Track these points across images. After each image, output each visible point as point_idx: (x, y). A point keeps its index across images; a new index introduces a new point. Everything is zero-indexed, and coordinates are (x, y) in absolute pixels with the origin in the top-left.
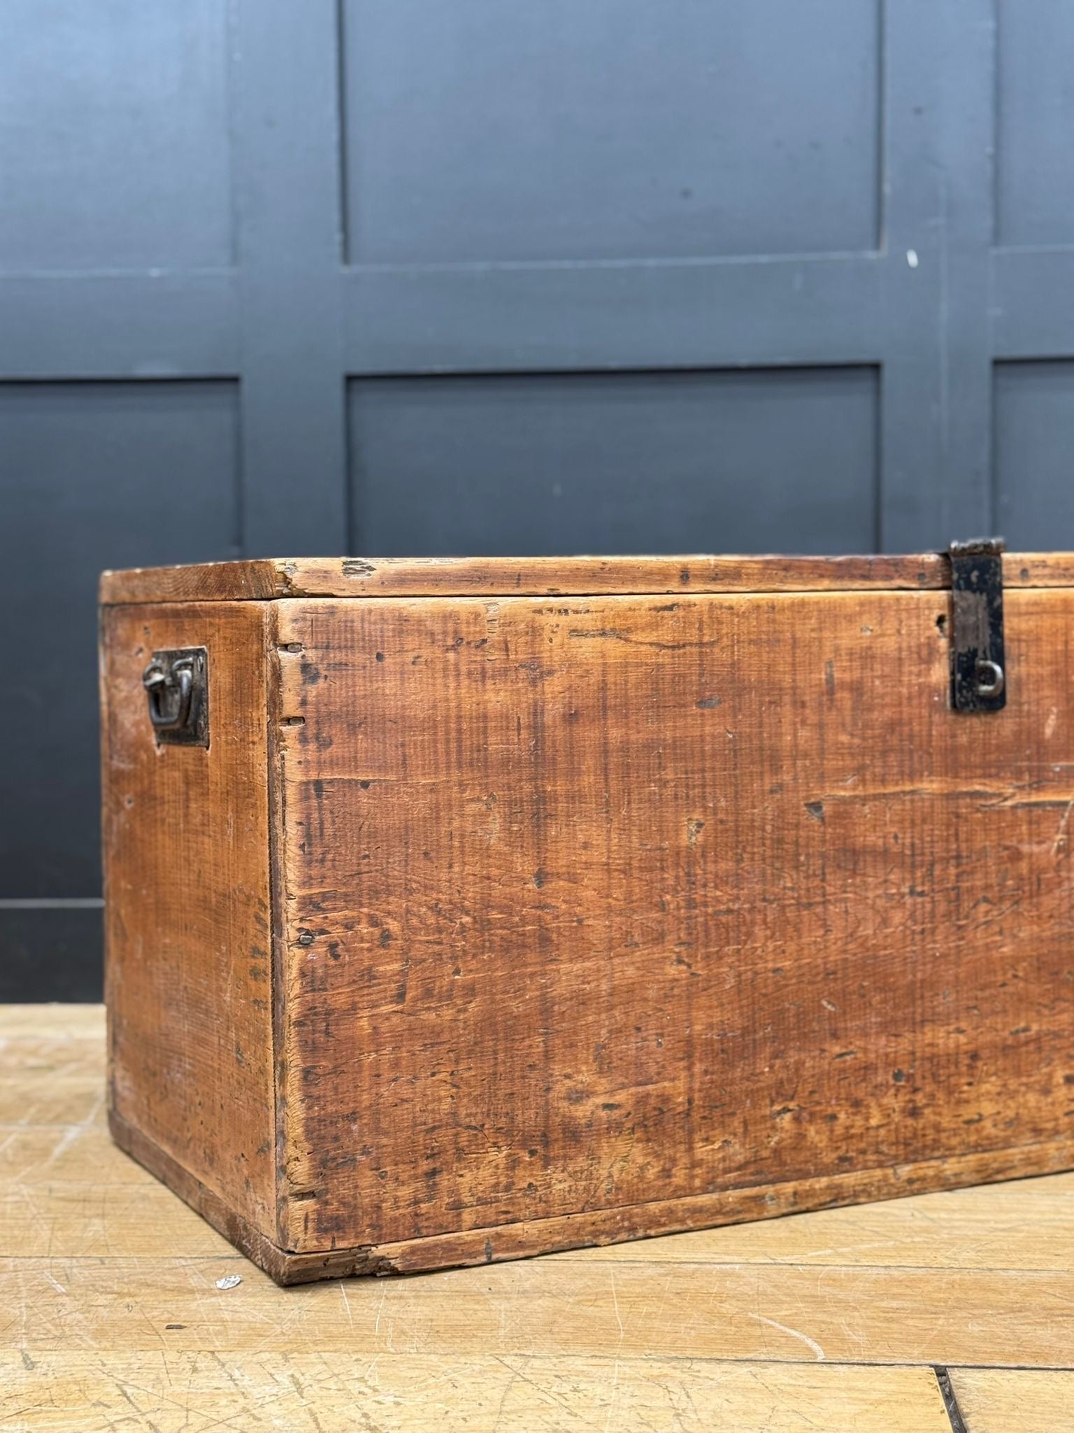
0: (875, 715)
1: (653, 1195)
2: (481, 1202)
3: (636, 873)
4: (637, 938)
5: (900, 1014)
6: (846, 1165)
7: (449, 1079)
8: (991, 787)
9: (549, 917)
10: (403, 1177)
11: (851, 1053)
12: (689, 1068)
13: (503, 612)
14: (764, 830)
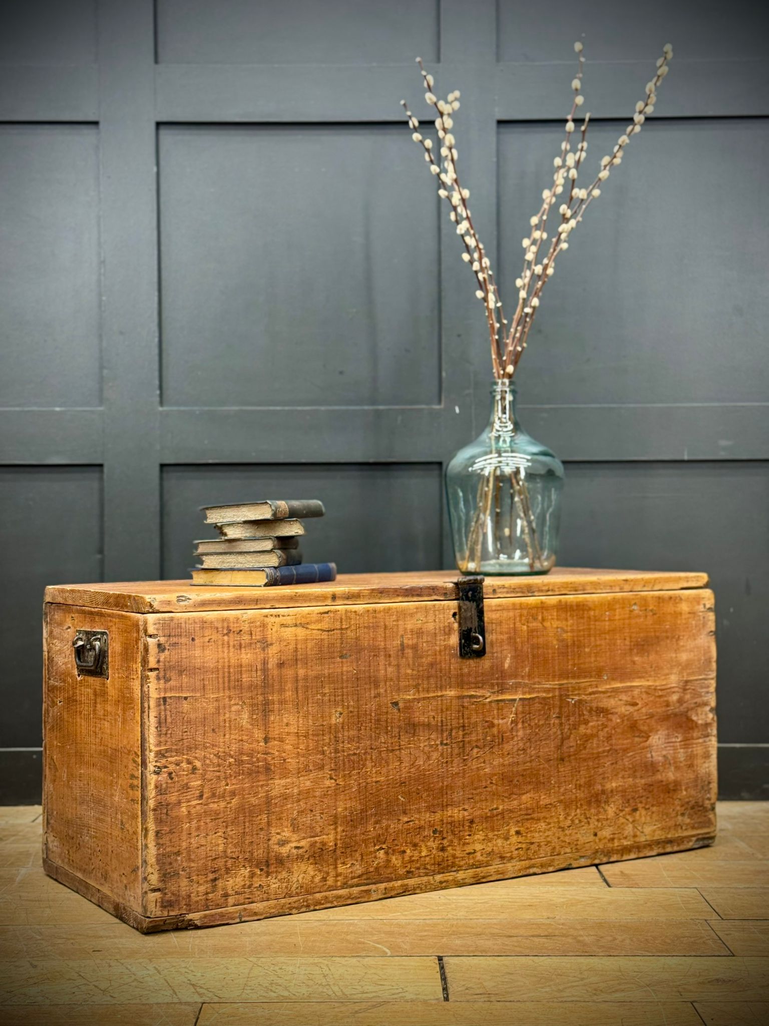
0: (424, 660)
1: (318, 890)
2: (237, 893)
3: (311, 737)
4: (311, 768)
5: (436, 802)
6: (410, 875)
7: (223, 835)
8: (480, 693)
9: (270, 759)
10: (201, 882)
11: (413, 821)
12: (335, 829)
13: (250, 617)
14: (371, 715)
